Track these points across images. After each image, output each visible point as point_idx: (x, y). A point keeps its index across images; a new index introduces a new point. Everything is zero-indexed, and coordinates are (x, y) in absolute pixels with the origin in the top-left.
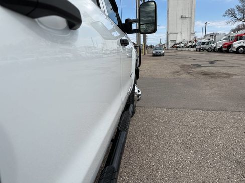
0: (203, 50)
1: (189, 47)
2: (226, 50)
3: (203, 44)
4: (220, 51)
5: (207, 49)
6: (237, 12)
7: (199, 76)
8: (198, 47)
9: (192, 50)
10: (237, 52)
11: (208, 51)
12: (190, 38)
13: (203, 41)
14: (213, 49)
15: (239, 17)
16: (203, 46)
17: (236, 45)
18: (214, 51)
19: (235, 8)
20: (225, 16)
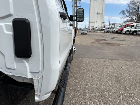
0: (108, 32)
2: (120, 32)
4: (117, 32)
6: (126, 12)
7: (104, 45)
8: (105, 30)
9: (102, 31)
11: (110, 32)
12: (102, 25)
13: (108, 27)
15: (127, 15)
16: (108, 30)
17: (125, 30)
18: (114, 32)
19: (125, 10)
20: (120, 14)
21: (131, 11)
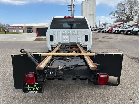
0: (100, 32)
1: (93, 30)
2: (110, 32)
3: (100, 29)
4: (108, 32)
5: (102, 31)
6: (115, 13)
8: (98, 30)
9: (95, 31)
10: (115, 33)
11: (102, 32)
12: (94, 25)
13: (100, 27)
14: (104, 31)
15: (116, 16)
16: (100, 30)
17: (114, 30)
18: (105, 32)
19: (114, 11)
20: (110, 15)
21: (119, 12)
